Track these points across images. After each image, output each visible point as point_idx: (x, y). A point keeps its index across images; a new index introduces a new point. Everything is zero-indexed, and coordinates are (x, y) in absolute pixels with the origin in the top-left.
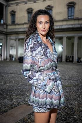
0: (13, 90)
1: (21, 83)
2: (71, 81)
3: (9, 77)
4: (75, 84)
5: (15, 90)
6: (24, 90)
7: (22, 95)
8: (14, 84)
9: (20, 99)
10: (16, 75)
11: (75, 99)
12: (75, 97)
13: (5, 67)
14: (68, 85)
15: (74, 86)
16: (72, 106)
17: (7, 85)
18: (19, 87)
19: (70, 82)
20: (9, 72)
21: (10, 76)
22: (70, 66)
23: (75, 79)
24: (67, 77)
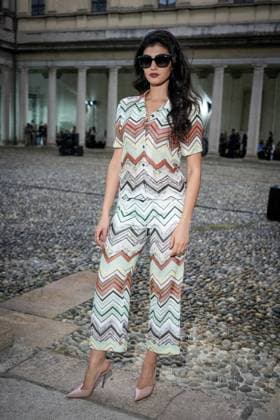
0: (53, 235)
1: (73, 217)
2: (232, 213)
3: (35, 197)
4: (243, 222)
5: (57, 235)
6: (85, 234)
7: (81, 247)
8: (52, 217)
9: (76, 257)
10: (55, 192)
11: (238, 260)
12: (237, 255)
13: (16, 168)
14: (220, 226)
15: (238, 227)
16: (226, 276)
17: (31, 219)
18: (70, 228)
19: (229, 216)
20: (32, 183)
21: (36, 194)
22: (232, 169)
23: (243, 209)
24: (219, 202)
